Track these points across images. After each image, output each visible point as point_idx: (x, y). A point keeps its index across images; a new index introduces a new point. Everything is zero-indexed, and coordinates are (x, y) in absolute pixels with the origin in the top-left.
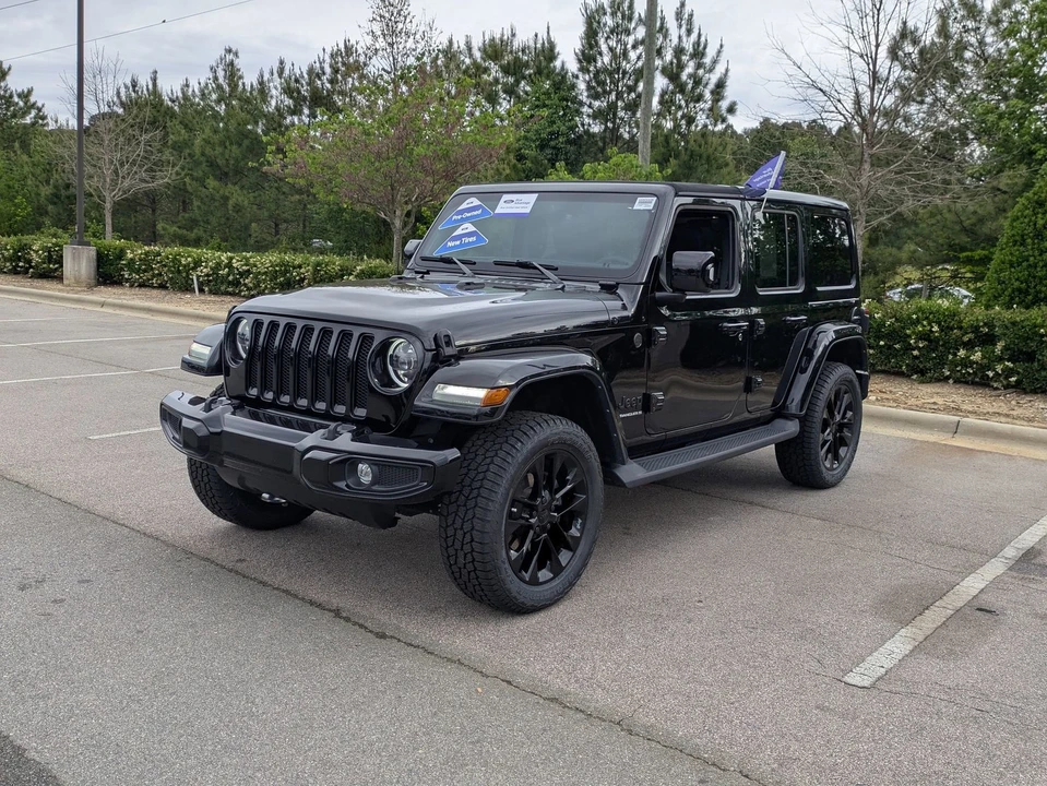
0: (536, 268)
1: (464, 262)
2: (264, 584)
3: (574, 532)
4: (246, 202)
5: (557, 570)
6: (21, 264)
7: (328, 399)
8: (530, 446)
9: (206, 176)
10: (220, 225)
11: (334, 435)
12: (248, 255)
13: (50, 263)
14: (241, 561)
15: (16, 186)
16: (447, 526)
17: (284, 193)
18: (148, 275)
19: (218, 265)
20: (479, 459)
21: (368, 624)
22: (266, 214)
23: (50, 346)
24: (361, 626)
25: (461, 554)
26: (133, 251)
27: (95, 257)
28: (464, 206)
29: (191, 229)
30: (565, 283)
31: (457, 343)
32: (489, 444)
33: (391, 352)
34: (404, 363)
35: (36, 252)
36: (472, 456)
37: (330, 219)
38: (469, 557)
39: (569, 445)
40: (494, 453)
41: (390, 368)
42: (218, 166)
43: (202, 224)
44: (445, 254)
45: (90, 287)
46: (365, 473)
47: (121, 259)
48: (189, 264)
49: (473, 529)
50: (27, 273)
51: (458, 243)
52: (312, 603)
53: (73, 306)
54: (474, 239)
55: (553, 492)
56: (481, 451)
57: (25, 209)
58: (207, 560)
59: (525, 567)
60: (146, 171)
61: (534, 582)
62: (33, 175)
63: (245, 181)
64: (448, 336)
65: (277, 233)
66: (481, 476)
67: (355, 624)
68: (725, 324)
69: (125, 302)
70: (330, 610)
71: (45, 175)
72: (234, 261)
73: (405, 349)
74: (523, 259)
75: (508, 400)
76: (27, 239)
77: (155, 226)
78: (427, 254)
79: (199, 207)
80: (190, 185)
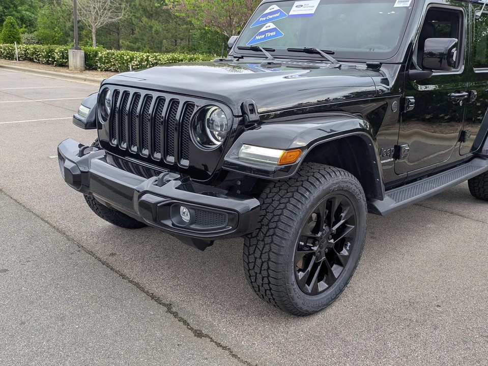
0: (319, 53)
1: (267, 50)
2: (123, 276)
3: (345, 252)
4: (161, 30)
5: (331, 281)
6: (50, 59)
7: (162, 151)
8: (316, 193)
9: (142, 15)
10: (149, 41)
11: (162, 183)
12: (157, 54)
13: (63, 59)
14: (112, 255)
15: (55, 22)
16: (249, 254)
17: (179, 24)
18: (109, 65)
19: (142, 60)
20: (275, 204)
21: (190, 321)
22: (171, 35)
23: (51, 101)
24: (185, 322)
25: (259, 276)
26: (101, 53)
27: (84, 56)
28: (268, 11)
29: (135, 43)
30: (341, 63)
31: (260, 110)
32: (282, 193)
33: (208, 117)
34: (217, 126)
35: (57, 53)
36: (269, 201)
37: (201, 37)
38: (266, 280)
39: (346, 191)
40: (287, 200)
41: (208, 130)
42: (147, 11)
43: (140, 40)
44: (254, 45)
45: (81, 71)
46: (185, 214)
47: (96, 57)
48: (128, 59)
49: (269, 259)
50: (53, 64)
51: (263, 36)
52: (153, 297)
53: (71, 81)
54: (274, 33)
55: (330, 225)
56: (277, 198)
57: (60, 33)
58: (91, 253)
59: (309, 283)
60: (111, 12)
61: (315, 292)
62: (63, 17)
63: (161, 19)
64: (252, 105)
65: (176, 45)
66: (276, 218)
67: (181, 320)
68: (453, 94)
69: (95, 78)
70: (164, 305)
71: (68, 17)
72: (150, 57)
73: (219, 114)
74: (308, 47)
75: (300, 160)
76: (53, 46)
77: (119, 42)
78: (242, 45)
79: (139, 32)
80: (135, 21)
